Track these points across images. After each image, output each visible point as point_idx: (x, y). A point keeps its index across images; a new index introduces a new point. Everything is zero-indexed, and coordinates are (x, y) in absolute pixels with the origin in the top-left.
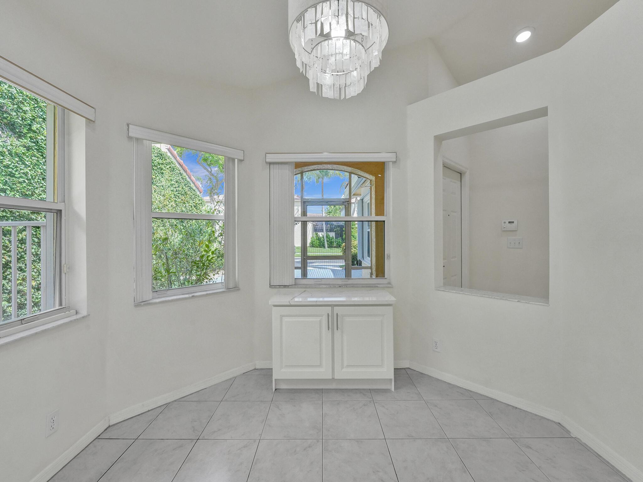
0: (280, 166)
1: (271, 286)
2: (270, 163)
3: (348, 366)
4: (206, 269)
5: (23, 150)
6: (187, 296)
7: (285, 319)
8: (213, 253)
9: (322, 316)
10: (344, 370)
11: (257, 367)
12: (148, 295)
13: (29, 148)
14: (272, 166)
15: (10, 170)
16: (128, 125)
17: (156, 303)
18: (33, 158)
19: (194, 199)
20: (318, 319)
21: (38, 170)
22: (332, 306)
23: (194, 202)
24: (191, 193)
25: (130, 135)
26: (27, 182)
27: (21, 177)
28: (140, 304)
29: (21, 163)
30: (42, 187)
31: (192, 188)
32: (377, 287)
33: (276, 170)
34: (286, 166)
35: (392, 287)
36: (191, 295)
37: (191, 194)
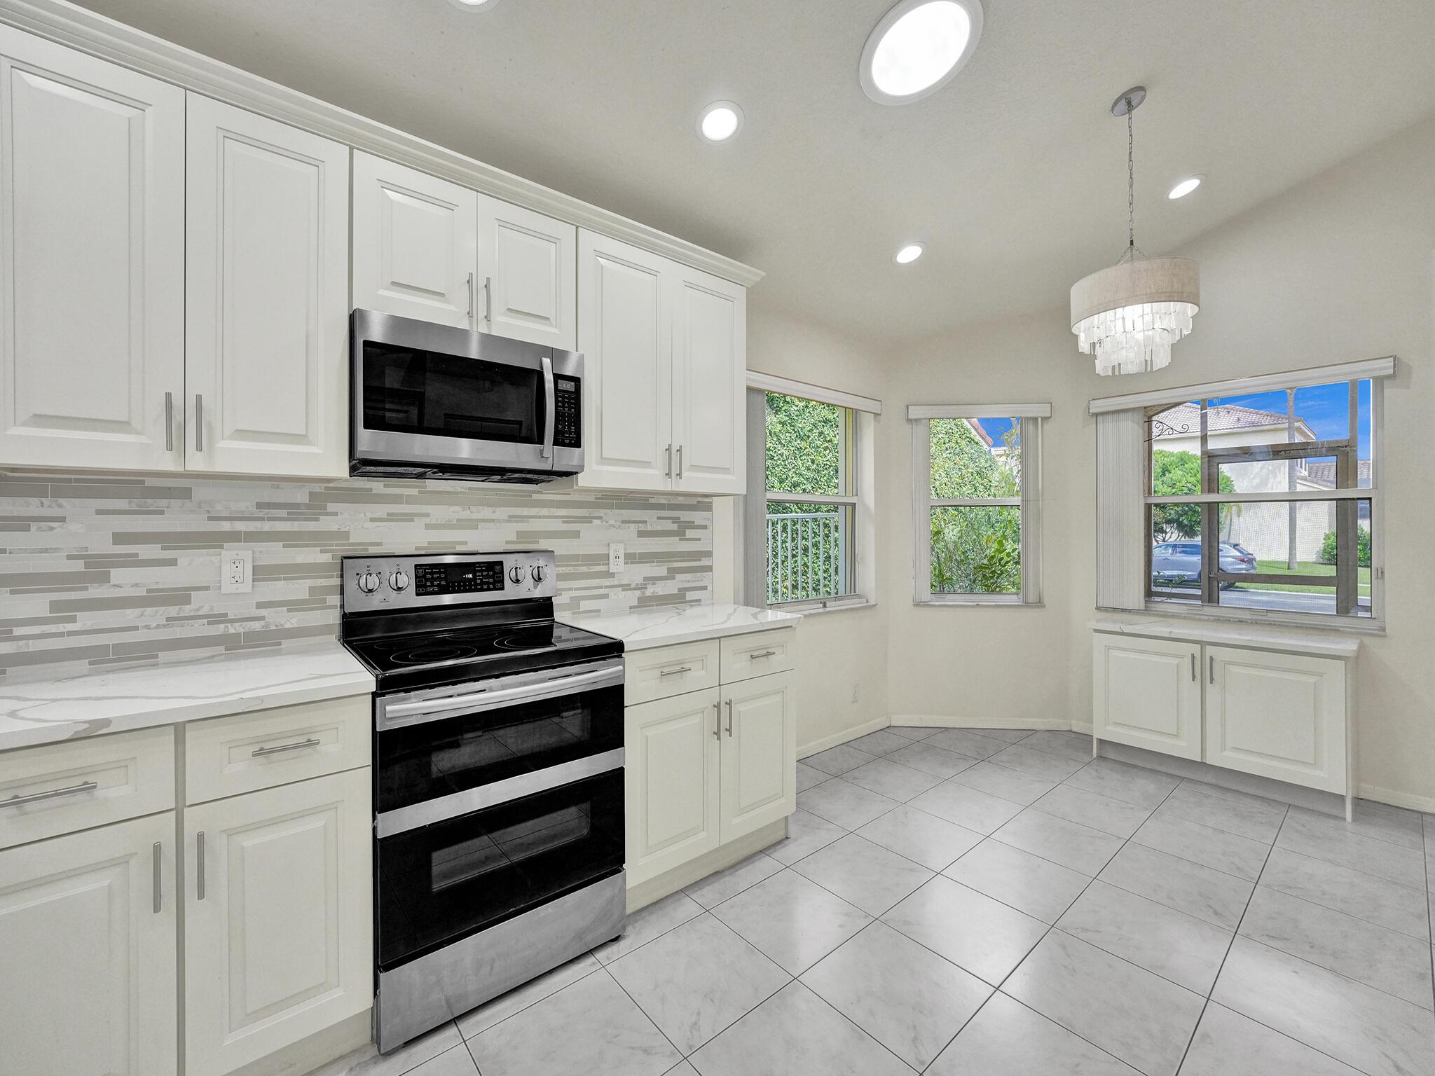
0: (1115, 416)
1: (1098, 608)
2: (1097, 415)
3: (1235, 749)
4: (997, 578)
5: (779, 427)
6: (970, 604)
7: (1114, 653)
8: (1008, 555)
9: (1183, 657)
10: (1225, 753)
11: (1074, 729)
12: (926, 595)
13: (783, 424)
14: (1100, 419)
15: (771, 452)
16: (907, 406)
17: (934, 606)
18: (787, 434)
19: (977, 460)
20: (1175, 661)
21: (791, 448)
22: (1202, 644)
23: (976, 464)
24: (972, 449)
25: (909, 417)
26: (783, 464)
27: (779, 459)
28: (917, 604)
29: (777, 443)
30: (794, 468)
31: (973, 440)
32: (1338, 630)
33: (1107, 426)
34: (1129, 415)
35: (1385, 636)
36: (975, 604)
37: (972, 451)
